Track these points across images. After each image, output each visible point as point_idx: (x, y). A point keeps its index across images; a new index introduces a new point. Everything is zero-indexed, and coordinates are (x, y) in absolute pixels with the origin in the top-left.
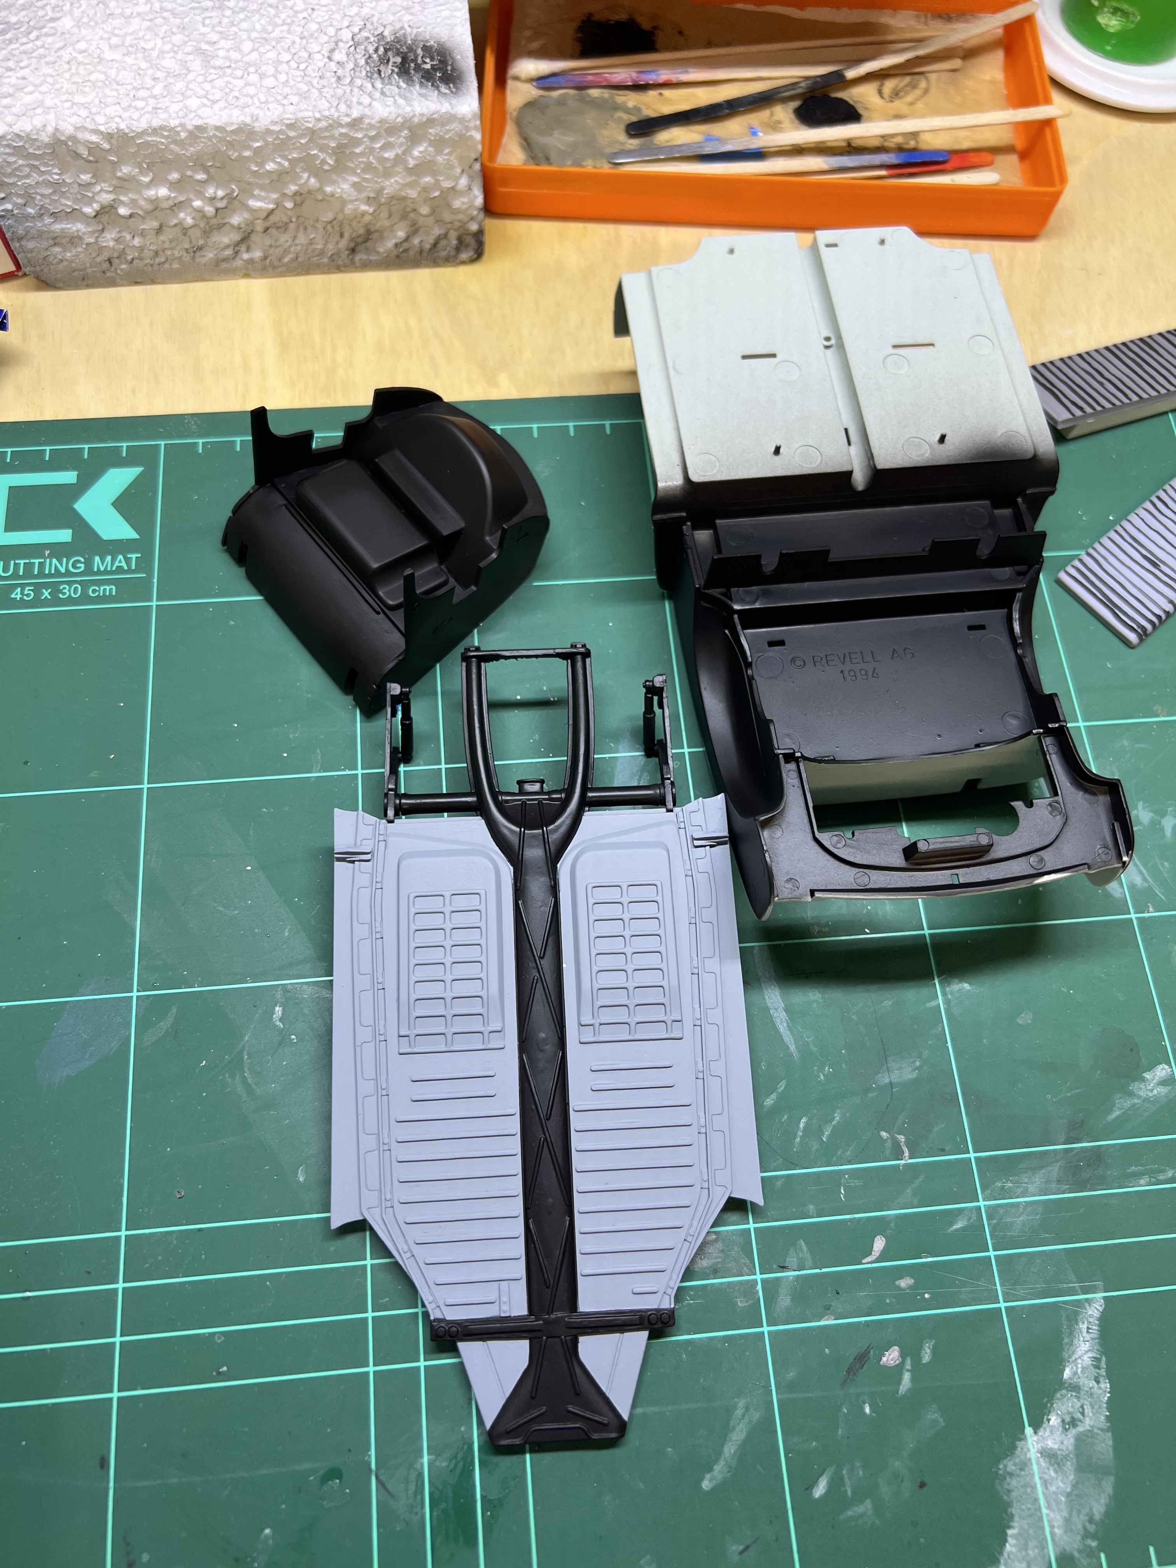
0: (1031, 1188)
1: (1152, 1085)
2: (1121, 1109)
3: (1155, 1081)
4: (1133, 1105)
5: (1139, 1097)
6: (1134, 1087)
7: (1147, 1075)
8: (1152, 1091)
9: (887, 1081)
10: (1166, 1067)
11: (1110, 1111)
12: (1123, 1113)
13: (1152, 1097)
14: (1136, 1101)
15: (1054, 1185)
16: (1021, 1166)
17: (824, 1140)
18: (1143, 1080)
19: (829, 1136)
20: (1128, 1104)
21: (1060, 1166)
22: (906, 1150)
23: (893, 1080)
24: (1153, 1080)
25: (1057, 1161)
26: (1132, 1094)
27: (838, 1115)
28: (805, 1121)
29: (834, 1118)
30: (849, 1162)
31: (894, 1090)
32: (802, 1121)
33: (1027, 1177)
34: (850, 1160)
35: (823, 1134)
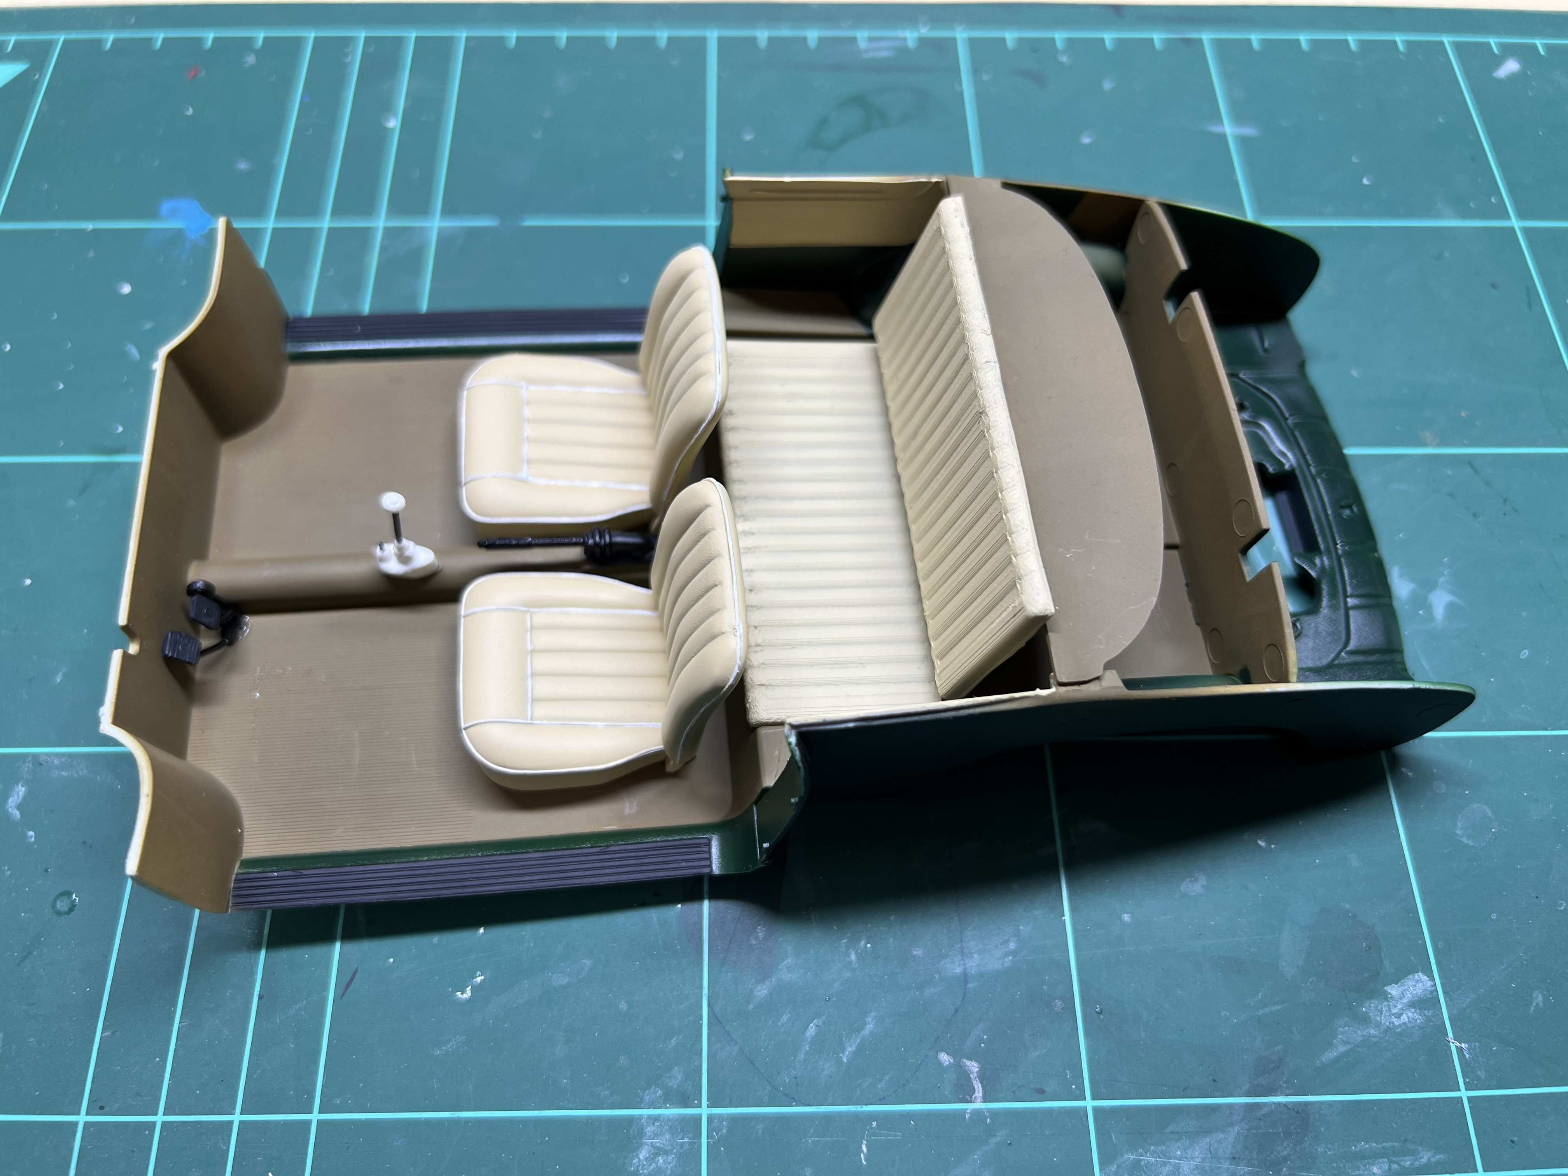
1: (1399, 1007)
2: (1345, 1043)
3: (1405, 1001)
4: (1367, 1039)
5: (1378, 1025)
6: (1369, 1007)
7: (1393, 990)
8: (1398, 1016)
9: (958, 970)
10: (1425, 978)
11: (1329, 1045)
12: (1351, 1050)
13: (1400, 1026)
14: (1373, 1032)
15: (1225, 1164)
16: (1169, 1129)
17: (845, 1060)
18: (1386, 997)
19: (854, 1055)
20: (1358, 1034)
21: (1238, 1133)
22: (978, 1087)
23: (967, 971)
24: (1401, 998)
25: (1232, 1124)
26: (1365, 1020)
27: (872, 1020)
28: (817, 1026)
29: (865, 1024)
30: (882, 1101)
31: (970, 985)
32: (811, 1025)
33: (1178, 1148)
34: (884, 1098)
35: (843, 1050)
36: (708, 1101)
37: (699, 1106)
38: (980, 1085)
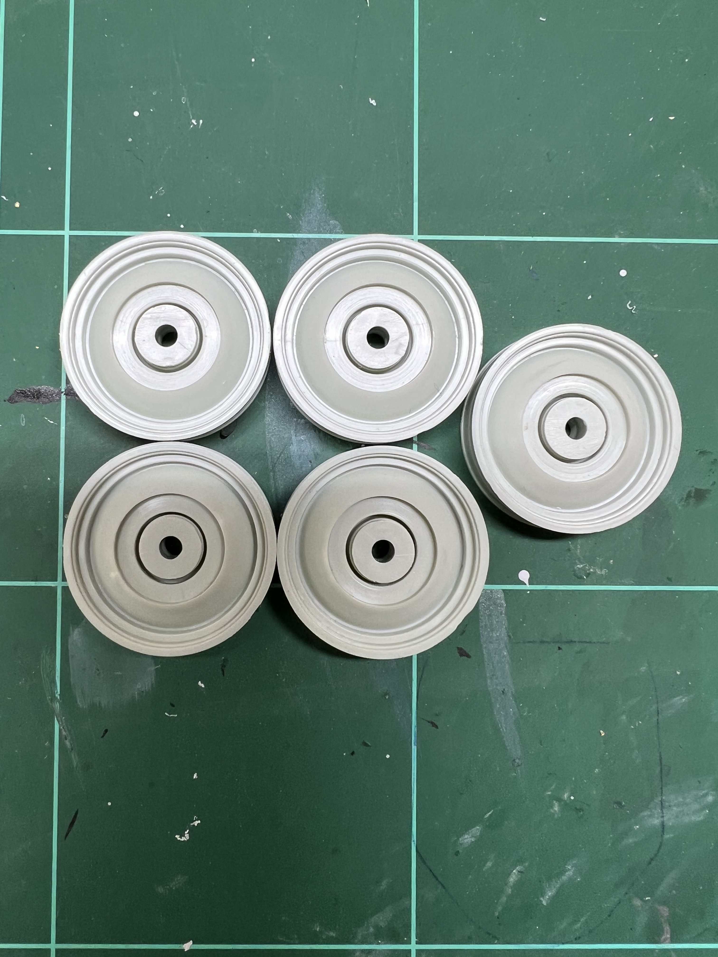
9: (656, 822)
17: (544, 903)
19: (553, 899)
22: (667, 928)
23: (665, 823)
27: (572, 867)
28: (519, 871)
29: (564, 871)
30: (577, 940)
31: (667, 836)
32: (514, 871)
34: (579, 938)
35: (543, 895)
36: (416, 939)
37: (409, 942)
38: (668, 928)
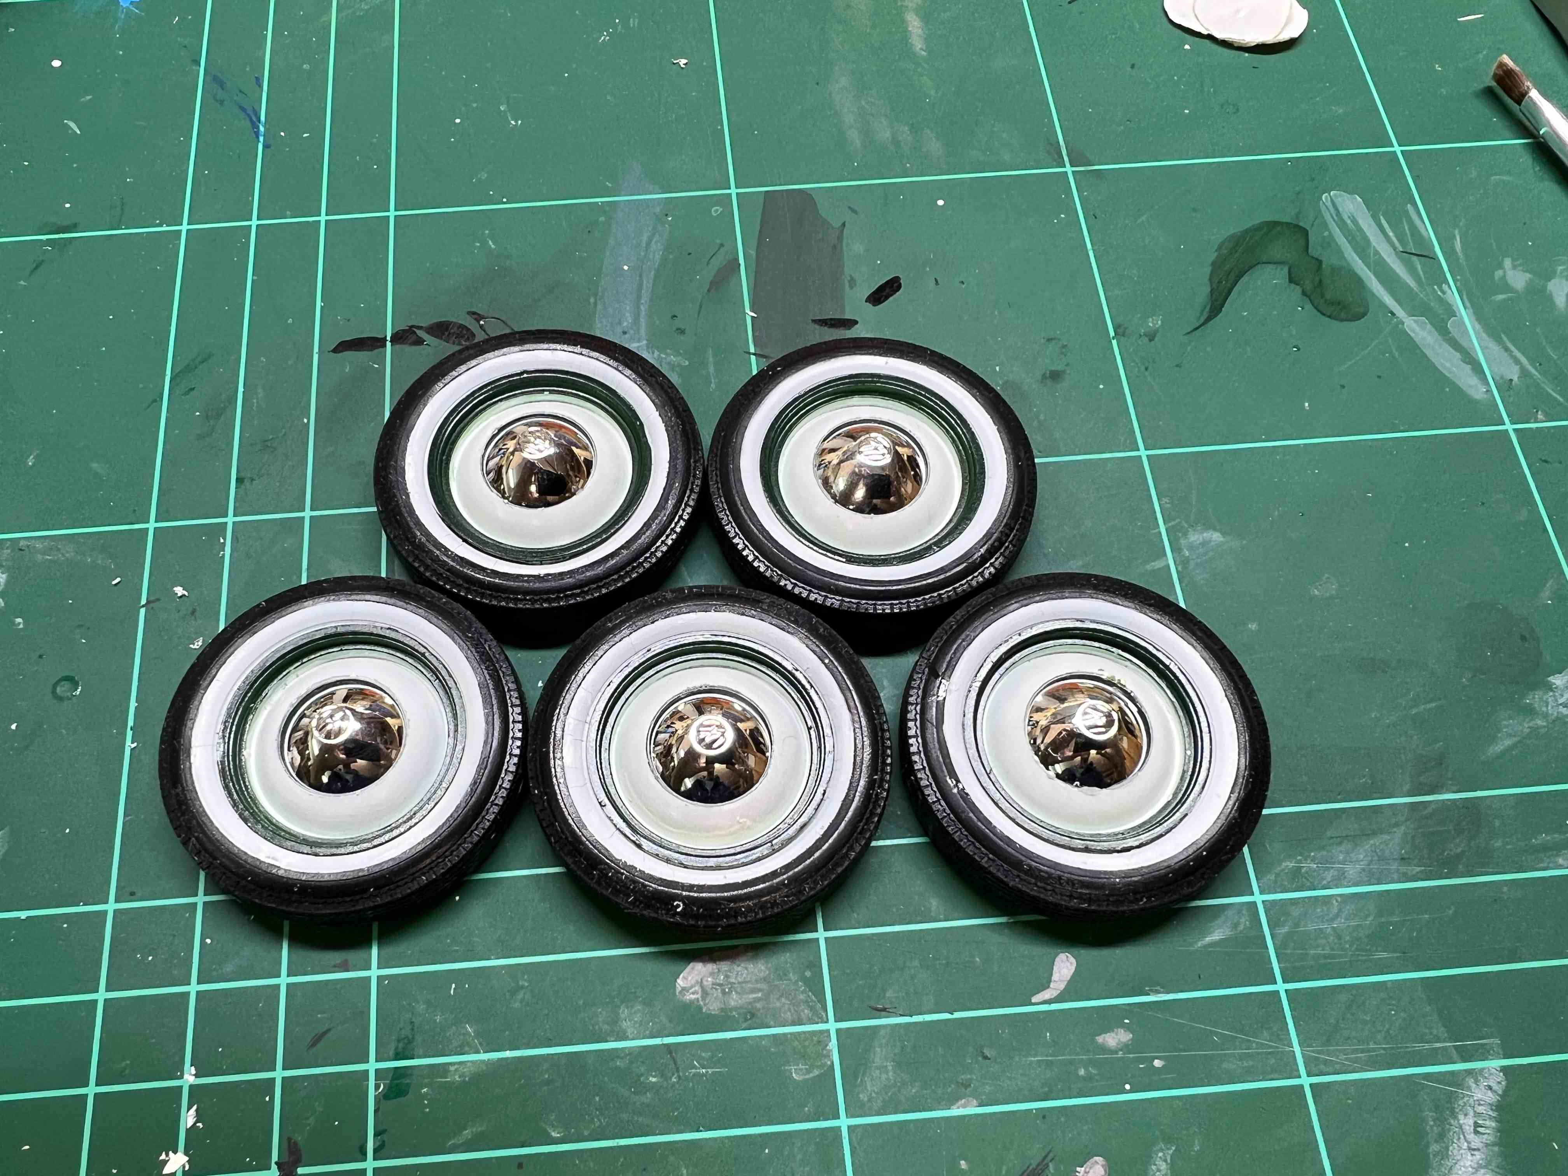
0: (1352, 871)
1: (1566, 696)
2: (1509, 735)
4: (1534, 730)
5: (1545, 715)
6: (1534, 699)
7: (1557, 681)
8: (1566, 705)
11: (1493, 739)
14: (1540, 722)
15: (1394, 866)
16: (1328, 834)
18: (1550, 687)
20: (1523, 727)
21: (1405, 834)
25: (1397, 825)
26: (1530, 711)
33: (1341, 852)
